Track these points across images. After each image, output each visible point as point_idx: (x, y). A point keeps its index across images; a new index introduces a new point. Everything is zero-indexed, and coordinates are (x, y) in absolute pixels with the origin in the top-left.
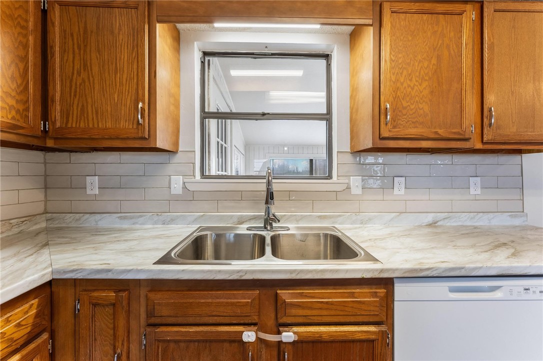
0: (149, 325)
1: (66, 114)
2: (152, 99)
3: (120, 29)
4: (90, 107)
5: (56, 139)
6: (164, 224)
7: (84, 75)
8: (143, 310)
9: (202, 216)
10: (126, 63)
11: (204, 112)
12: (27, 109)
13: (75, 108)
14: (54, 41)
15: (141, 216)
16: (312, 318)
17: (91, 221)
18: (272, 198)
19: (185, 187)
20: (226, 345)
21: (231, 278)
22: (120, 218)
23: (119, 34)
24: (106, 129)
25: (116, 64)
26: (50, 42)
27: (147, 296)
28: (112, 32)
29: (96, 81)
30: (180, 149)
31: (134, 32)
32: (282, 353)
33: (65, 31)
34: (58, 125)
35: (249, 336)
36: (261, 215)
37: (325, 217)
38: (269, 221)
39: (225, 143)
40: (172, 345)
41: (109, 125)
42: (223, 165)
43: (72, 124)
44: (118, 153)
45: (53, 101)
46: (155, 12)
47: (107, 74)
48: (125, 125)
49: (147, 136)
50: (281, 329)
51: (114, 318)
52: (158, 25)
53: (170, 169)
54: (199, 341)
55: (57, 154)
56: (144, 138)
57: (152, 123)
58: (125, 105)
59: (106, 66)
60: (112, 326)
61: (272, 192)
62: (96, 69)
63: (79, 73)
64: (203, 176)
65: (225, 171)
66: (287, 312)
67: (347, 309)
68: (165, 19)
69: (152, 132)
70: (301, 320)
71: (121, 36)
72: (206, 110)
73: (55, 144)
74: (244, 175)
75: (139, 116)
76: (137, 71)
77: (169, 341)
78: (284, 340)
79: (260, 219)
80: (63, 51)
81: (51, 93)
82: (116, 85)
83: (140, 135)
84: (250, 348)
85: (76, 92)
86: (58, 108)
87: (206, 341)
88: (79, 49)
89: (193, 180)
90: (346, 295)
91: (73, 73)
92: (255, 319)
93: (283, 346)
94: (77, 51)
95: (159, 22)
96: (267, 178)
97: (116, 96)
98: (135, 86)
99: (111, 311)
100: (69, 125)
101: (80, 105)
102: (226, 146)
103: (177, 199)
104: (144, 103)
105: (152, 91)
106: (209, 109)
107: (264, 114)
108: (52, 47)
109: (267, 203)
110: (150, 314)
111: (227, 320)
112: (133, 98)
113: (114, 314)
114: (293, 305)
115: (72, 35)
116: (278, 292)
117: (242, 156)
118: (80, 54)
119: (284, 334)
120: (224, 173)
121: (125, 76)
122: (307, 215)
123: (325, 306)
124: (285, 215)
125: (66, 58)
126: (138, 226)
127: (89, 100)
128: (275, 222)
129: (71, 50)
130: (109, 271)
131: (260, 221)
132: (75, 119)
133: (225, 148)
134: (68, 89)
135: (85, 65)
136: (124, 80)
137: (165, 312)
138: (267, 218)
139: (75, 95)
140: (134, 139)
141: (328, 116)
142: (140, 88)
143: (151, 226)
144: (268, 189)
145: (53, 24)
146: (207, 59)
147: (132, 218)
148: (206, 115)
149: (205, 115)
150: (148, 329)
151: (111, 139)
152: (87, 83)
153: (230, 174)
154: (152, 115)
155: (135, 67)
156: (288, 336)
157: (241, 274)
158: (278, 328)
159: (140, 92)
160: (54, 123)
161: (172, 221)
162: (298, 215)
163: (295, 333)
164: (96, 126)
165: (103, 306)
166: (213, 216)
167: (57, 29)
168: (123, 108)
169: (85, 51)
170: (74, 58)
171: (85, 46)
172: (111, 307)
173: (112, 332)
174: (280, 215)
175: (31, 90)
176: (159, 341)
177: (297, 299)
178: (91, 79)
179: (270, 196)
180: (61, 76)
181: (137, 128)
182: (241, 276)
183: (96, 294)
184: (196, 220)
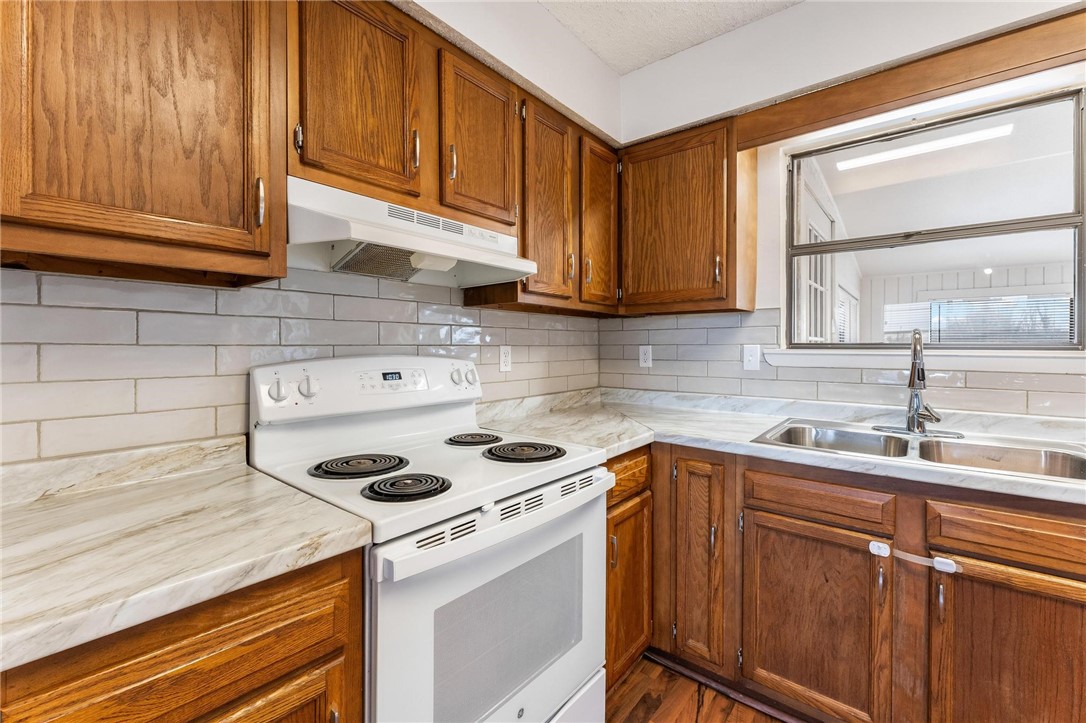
0: (748, 507)
1: (638, 278)
2: (731, 249)
3: (693, 173)
4: (660, 266)
5: (627, 306)
6: (734, 410)
7: (655, 234)
8: (739, 490)
9: (792, 403)
10: (700, 210)
11: (793, 246)
12: (609, 280)
13: (646, 269)
14: (628, 204)
15: (704, 398)
16: (990, 548)
17: (644, 399)
18: (922, 377)
19: (764, 361)
20: (845, 553)
21: (852, 470)
22: (677, 397)
23: (692, 178)
24: (678, 291)
25: (689, 215)
26: (624, 205)
27: (744, 475)
28: (685, 178)
29: (667, 238)
30: (757, 307)
31: (709, 172)
32: (934, 585)
33: (637, 190)
34: (630, 291)
35: (880, 548)
36: (901, 411)
37: (1059, 425)
38: (916, 421)
39: (821, 285)
40: (773, 535)
41: (681, 286)
42: (817, 325)
43: (644, 289)
44: (674, 316)
45: (626, 266)
46: (735, 139)
47: (678, 228)
48: (699, 285)
49: (725, 297)
50: (932, 553)
51: (709, 491)
52: (739, 154)
53: (743, 335)
54: (806, 537)
55: (610, 320)
56: (721, 299)
57: (730, 279)
58: (699, 261)
59: (678, 220)
60: (707, 499)
61: (923, 370)
62: (667, 225)
63: (650, 233)
64: (791, 345)
65: (821, 336)
66: (943, 530)
67: (1066, 550)
68: (748, 144)
69: (730, 290)
70: (970, 548)
71: (695, 181)
72: (795, 244)
73: (626, 311)
74: (858, 342)
75: (717, 271)
76: (714, 219)
77: (770, 529)
78: (938, 567)
79: (898, 416)
80: (636, 211)
81: (624, 257)
82: (689, 239)
83: (717, 295)
84: (881, 564)
85: (647, 253)
86: (630, 273)
87: (815, 540)
88: (651, 205)
89: (777, 350)
90: (1066, 529)
91: (645, 234)
92: (889, 529)
93: (935, 576)
94: (648, 209)
95: (739, 150)
96: (913, 346)
97: (688, 252)
98: (711, 236)
99: (707, 484)
100: (640, 291)
101: (651, 267)
102: (823, 289)
103: (752, 377)
104: (721, 257)
105: (731, 239)
106: (798, 241)
107: (908, 236)
108: (626, 210)
109: (911, 384)
110: (748, 494)
111: (847, 522)
112: (708, 251)
113: (710, 487)
114: (952, 523)
115: (644, 193)
116: (929, 501)
117: (854, 302)
118: (651, 211)
119: (937, 558)
120: (819, 340)
121: (699, 227)
122: (1010, 418)
123: (1020, 537)
124: (954, 414)
125: (638, 218)
126: (699, 410)
127: (660, 261)
128: (930, 420)
129: (643, 209)
130: (707, 441)
131: (899, 419)
132: (646, 283)
133: (821, 292)
134: (639, 252)
135: (656, 223)
136: (698, 232)
137: (766, 495)
138: (913, 416)
139: (646, 257)
140: (710, 300)
141: (1077, 219)
142: (717, 238)
143: (717, 412)
144: (914, 365)
145: (627, 185)
146: (795, 162)
147: (692, 399)
148: (794, 250)
149: (794, 252)
150: (746, 511)
151: (683, 301)
152: (658, 242)
153: (829, 342)
154: (730, 270)
155: (711, 213)
156: (945, 564)
157: (867, 467)
158: (930, 550)
159: (717, 244)
160: (627, 290)
161: (746, 407)
162: (987, 416)
163: (957, 562)
164: (667, 288)
165: (698, 475)
166: (811, 404)
167: (630, 190)
168: (696, 264)
169: (656, 206)
170: (645, 217)
171: (657, 201)
172: (706, 479)
173: (707, 505)
174: (944, 413)
175: (612, 260)
176: (758, 525)
177: (961, 515)
178: (662, 237)
179: (918, 376)
180: (633, 238)
181: (714, 287)
182: (868, 470)
183: (692, 463)
184: (781, 409)
